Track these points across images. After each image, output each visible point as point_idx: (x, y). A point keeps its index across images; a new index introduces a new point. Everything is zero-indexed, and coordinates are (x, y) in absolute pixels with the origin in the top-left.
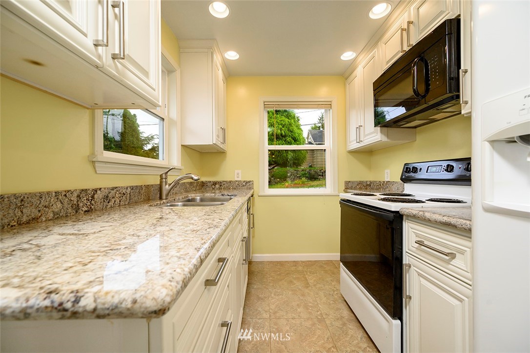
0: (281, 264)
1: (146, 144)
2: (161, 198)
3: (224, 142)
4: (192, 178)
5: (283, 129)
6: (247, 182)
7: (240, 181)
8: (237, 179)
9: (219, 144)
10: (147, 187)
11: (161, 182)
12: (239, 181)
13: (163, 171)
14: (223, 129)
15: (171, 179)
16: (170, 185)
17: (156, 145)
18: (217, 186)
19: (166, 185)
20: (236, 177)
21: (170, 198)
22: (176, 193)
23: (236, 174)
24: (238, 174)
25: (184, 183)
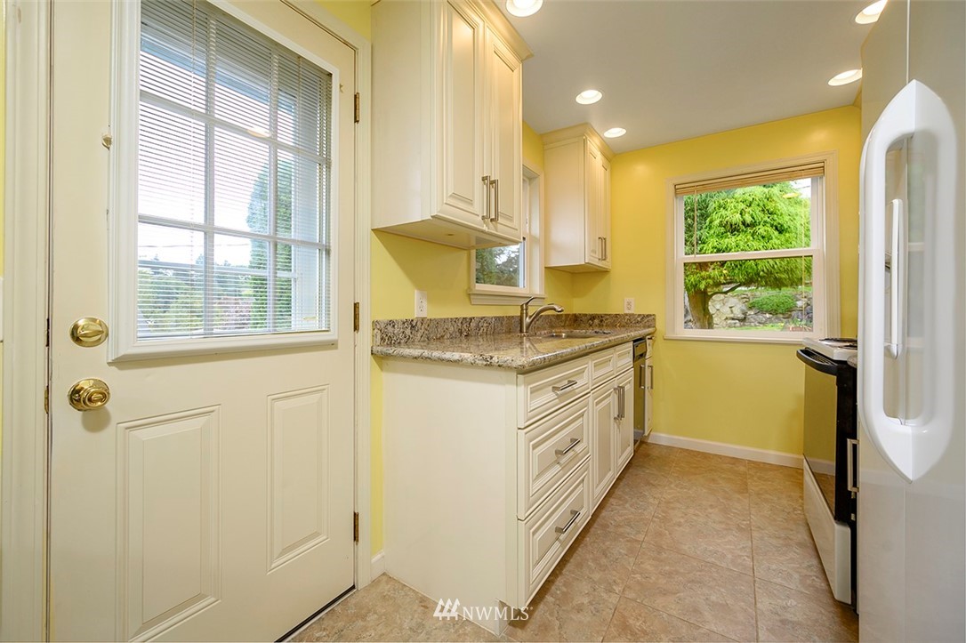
0: (705, 456)
1: (499, 255)
2: (521, 331)
3: (604, 258)
4: (555, 309)
5: (749, 209)
6: (644, 317)
7: (633, 314)
8: (627, 312)
9: (596, 262)
10: (509, 318)
11: (522, 313)
12: (630, 315)
13: (523, 302)
14: (603, 240)
15: (532, 311)
16: (531, 317)
17: (513, 255)
18: (596, 321)
19: (526, 316)
20: (626, 308)
21: (531, 332)
22: (538, 328)
23: (626, 303)
24: (629, 303)
25: (549, 316)
